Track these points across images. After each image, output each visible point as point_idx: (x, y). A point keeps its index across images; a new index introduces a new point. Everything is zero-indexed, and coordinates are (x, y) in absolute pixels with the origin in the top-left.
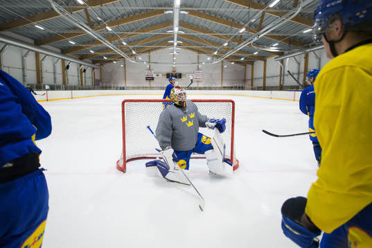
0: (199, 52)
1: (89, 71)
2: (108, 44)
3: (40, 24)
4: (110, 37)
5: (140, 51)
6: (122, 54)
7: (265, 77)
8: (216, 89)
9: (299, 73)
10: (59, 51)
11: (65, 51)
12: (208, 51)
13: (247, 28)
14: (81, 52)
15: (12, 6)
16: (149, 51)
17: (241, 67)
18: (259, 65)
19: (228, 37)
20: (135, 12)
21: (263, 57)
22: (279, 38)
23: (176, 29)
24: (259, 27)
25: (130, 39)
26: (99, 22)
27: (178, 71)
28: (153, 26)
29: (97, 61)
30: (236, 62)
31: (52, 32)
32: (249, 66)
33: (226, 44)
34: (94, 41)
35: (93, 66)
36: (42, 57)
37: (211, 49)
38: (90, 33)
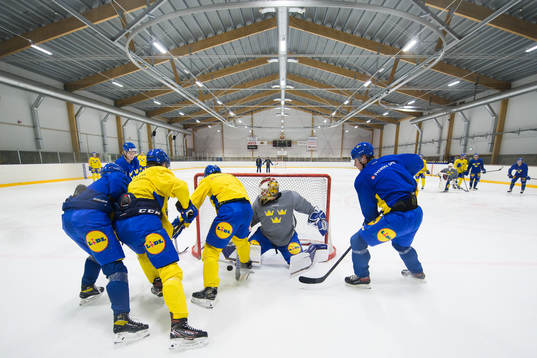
0: (314, 112)
1: (180, 138)
2: (199, 104)
3: (119, 81)
4: (202, 95)
5: (241, 112)
6: (217, 116)
7: (396, 145)
8: (334, 160)
9: (440, 141)
10: (144, 113)
11: (150, 113)
12: (326, 112)
13: (373, 81)
14: (169, 114)
15: (85, 59)
16: (252, 112)
17: (366, 133)
18: (390, 129)
19: (349, 93)
20: (233, 62)
21: (395, 120)
22: (417, 94)
23: (283, 83)
24: (391, 79)
25: (228, 98)
26: (188, 76)
27: (288, 137)
28: (255, 80)
29: (188, 126)
30: (361, 126)
31: (133, 90)
32: (377, 131)
33: (347, 102)
34: (184, 101)
35: (186, 132)
36: (123, 121)
37: (329, 109)
38: (177, 90)
